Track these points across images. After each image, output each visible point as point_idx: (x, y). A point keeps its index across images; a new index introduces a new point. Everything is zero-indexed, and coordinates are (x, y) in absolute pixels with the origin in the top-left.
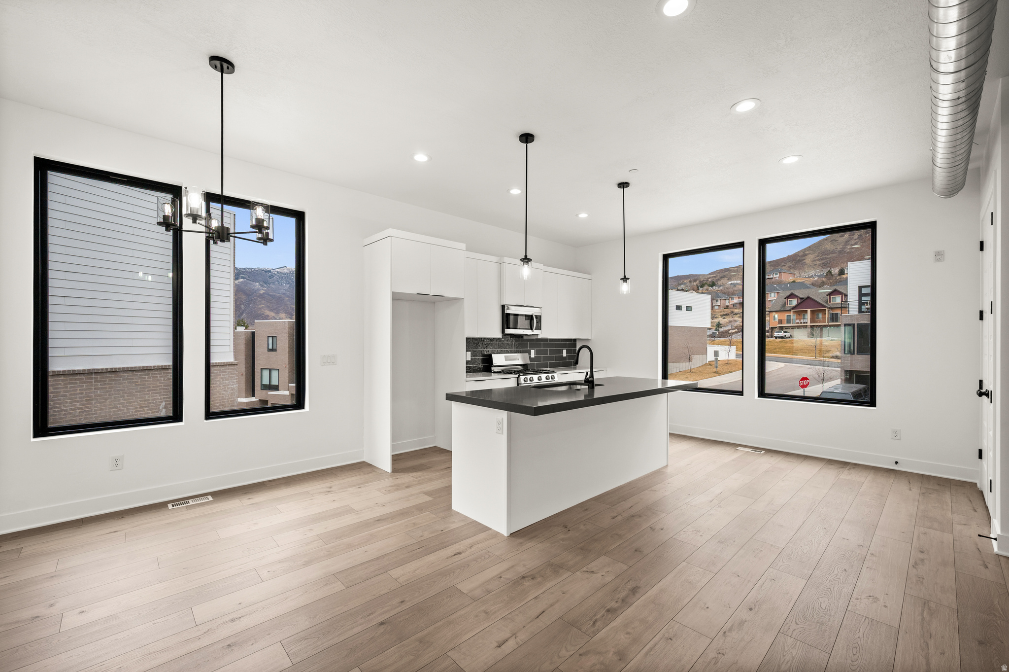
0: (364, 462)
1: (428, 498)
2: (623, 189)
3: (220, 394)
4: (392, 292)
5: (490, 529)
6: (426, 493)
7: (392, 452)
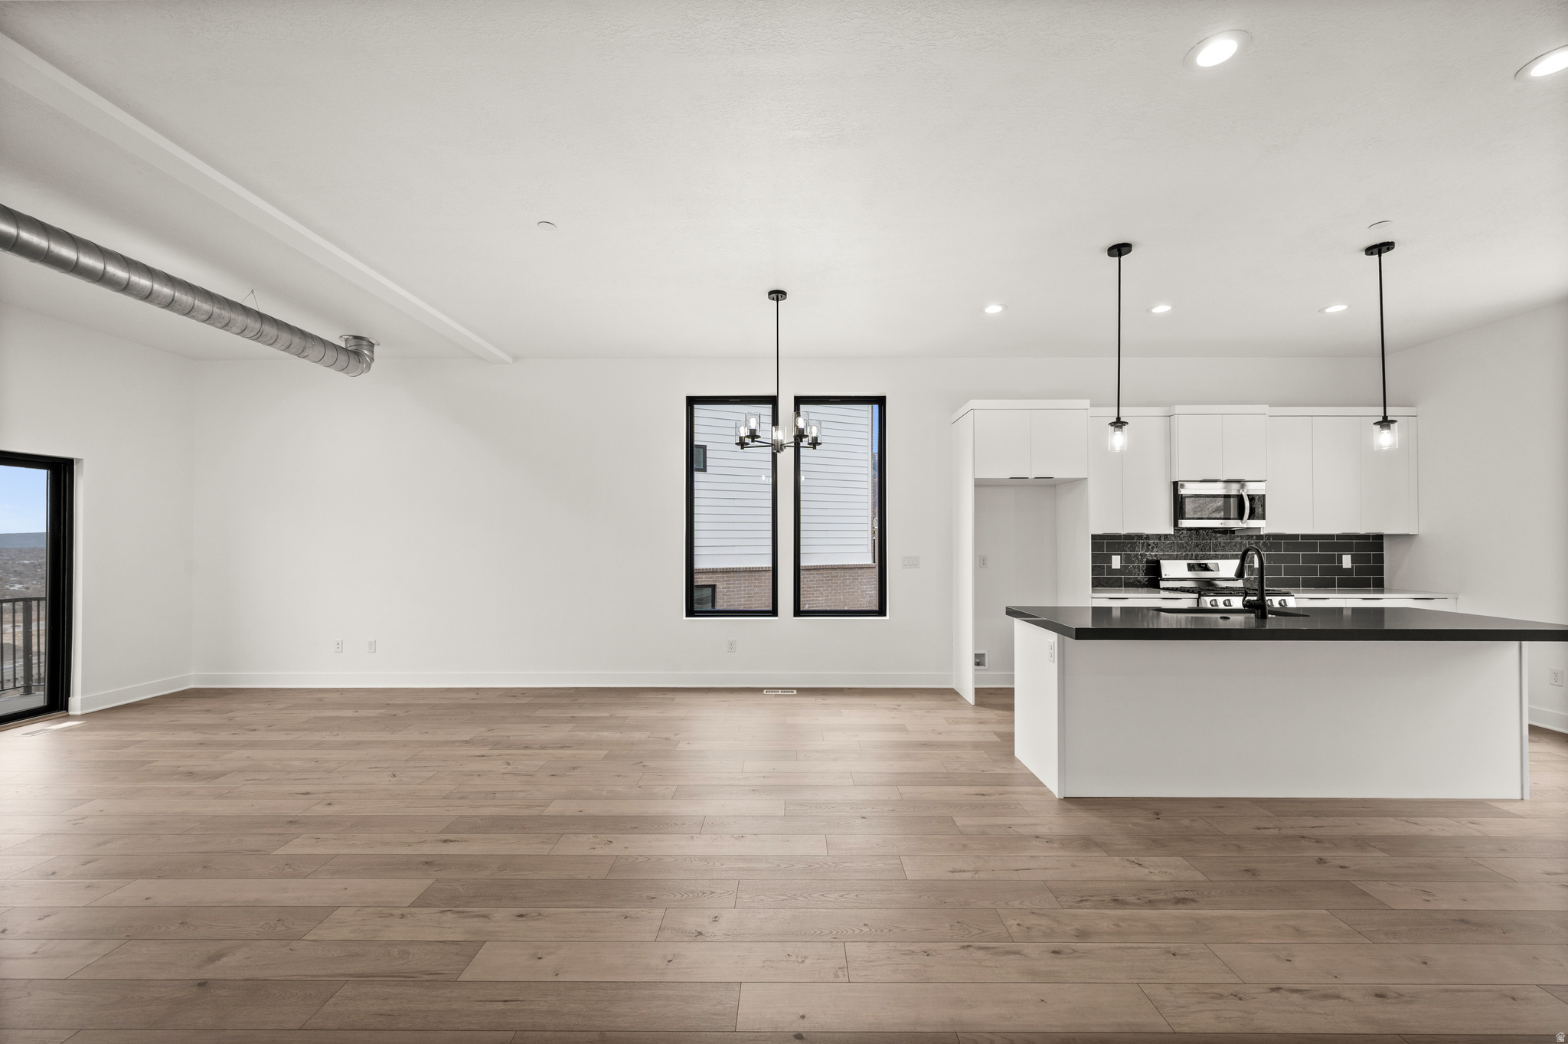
0: (952, 689)
1: (996, 739)
2: (1380, 256)
3: (858, 601)
4: (975, 479)
5: (1044, 786)
6: (996, 733)
7: (975, 684)
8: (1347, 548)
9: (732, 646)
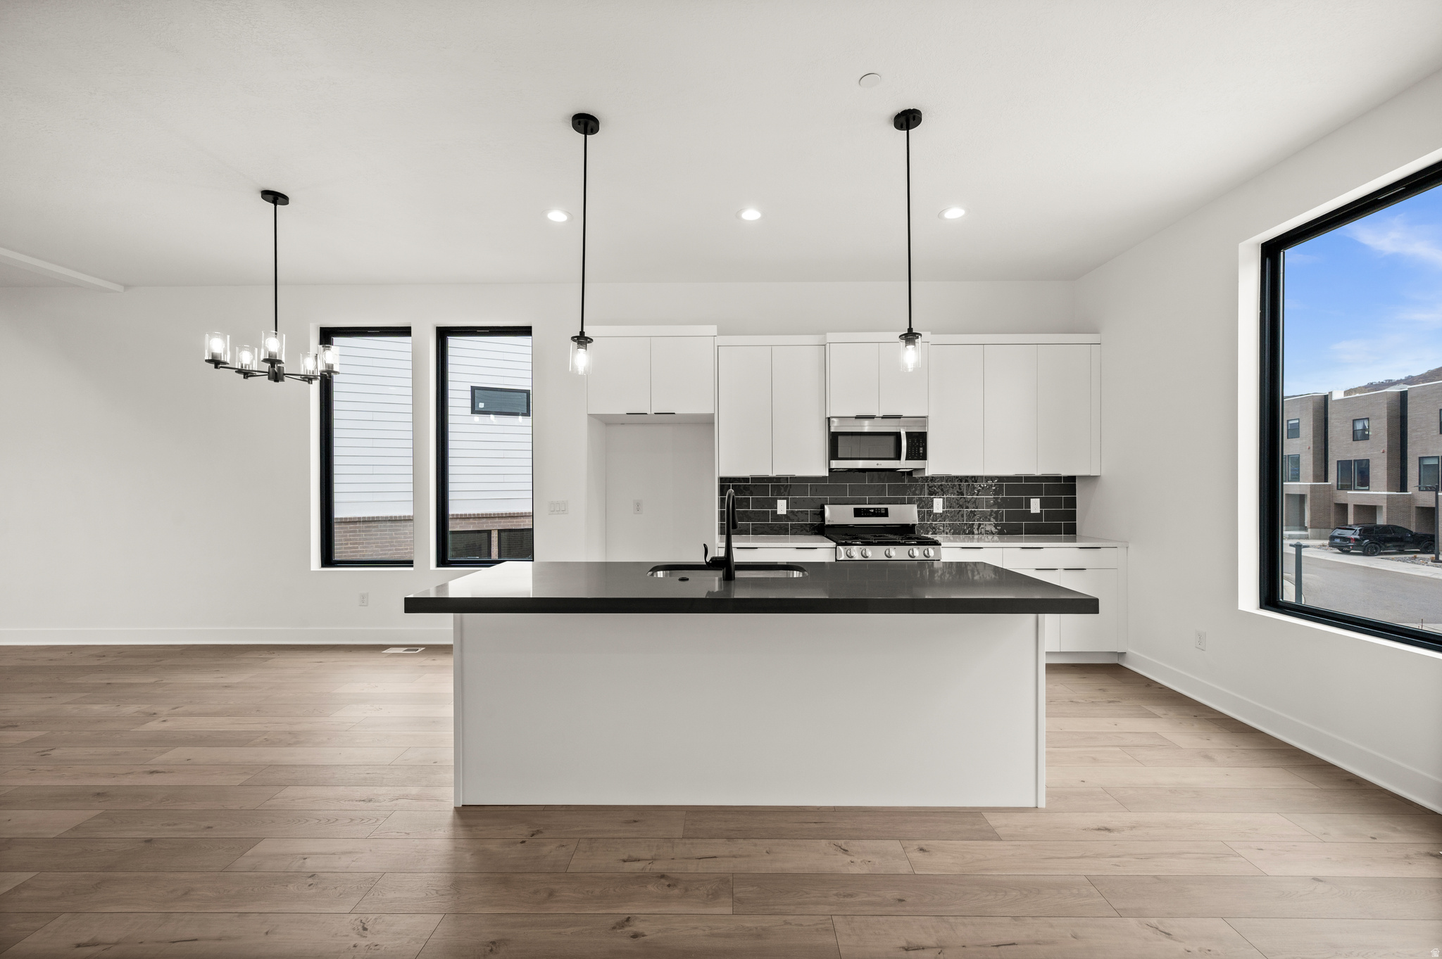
4: (589, 415)
8: (1035, 491)
9: (364, 599)
